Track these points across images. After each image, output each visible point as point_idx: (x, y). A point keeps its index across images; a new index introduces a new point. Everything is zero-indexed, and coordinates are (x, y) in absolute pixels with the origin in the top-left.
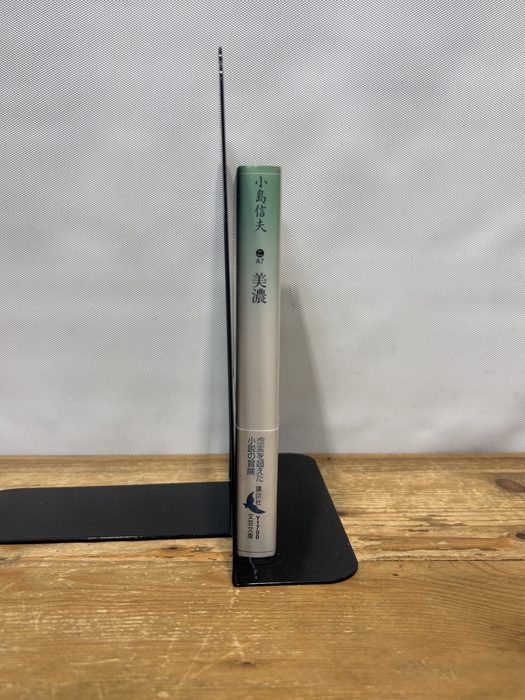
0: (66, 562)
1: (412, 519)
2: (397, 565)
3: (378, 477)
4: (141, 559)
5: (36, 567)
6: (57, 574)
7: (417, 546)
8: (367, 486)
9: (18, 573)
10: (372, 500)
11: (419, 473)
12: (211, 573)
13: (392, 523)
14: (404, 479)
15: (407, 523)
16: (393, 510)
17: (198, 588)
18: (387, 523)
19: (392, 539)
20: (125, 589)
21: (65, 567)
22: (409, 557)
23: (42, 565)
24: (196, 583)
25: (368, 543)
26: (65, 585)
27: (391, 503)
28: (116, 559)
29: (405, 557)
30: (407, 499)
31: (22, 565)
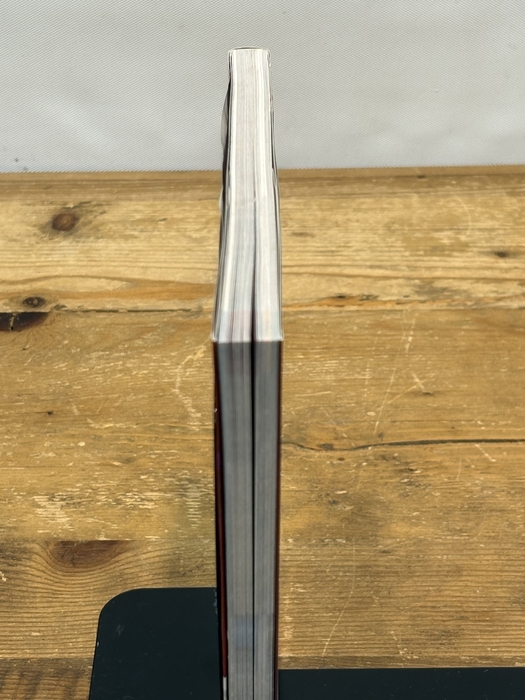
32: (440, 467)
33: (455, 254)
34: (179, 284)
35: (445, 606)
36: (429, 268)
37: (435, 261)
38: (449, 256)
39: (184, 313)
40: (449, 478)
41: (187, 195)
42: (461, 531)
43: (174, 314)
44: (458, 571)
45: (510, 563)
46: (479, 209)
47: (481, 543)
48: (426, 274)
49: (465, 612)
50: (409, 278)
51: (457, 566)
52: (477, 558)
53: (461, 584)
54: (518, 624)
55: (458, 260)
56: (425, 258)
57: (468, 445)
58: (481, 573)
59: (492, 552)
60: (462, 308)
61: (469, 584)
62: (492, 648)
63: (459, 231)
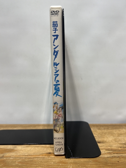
0: (18, 157)
1: (120, 144)
2: (118, 158)
3: (108, 131)
4: (40, 156)
5: (9, 159)
6: (15, 161)
7: (123, 152)
8: (105, 134)
9: (4, 161)
10: (107, 138)
11: (120, 130)
12: (62, 161)
13: (115, 145)
14: (116, 132)
15: (119, 145)
16: (114, 141)
17: (59, 166)
18: (113, 145)
19: (115, 150)
20: (37, 166)
21: (18, 159)
22: (122, 156)
23: (11, 158)
24: (58, 164)
25: (108, 152)
26: (18, 165)
27: (113, 139)
28: (33, 157)
29: (120, 156)
30: (118, 138)
31: (5, 159)
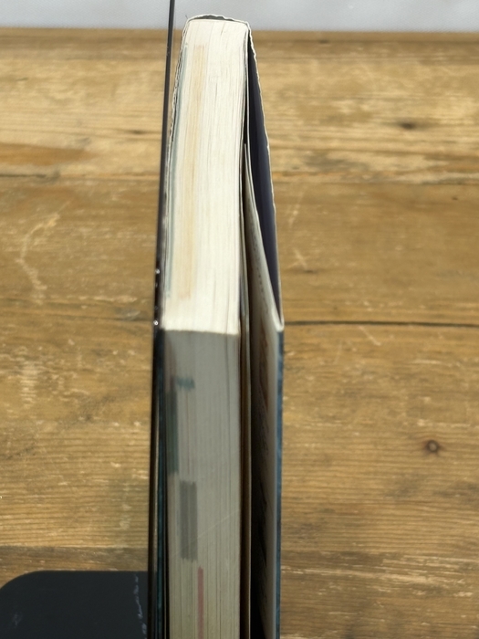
5: (83, 186)
10: (449, 107)
16: (471, 122)
18: (460, 140)
19: (460, 158)
21: (113, 186)
25: (431, 163)
27: (471, 112)
32: (317, 349)
33: (356, 125)
34: (35, 147)
35: (308, 498)
36: (324, 139)
37: (331, 131)
38: (348, 126)
39: (39, 179)
40: (326, 362)
41: (53, 53)
42: (334, 418)
43: (26, 179)
44: (327, 461)
45: (387, 453)
46: (387, 78)
47: (355, 431)
48: (320, 145)
49: (331, 504)
50: (299, 149)
51: (326, 455)
52: (351, 447)
53: (328, 474)
54: (391, 518)
55: (358, 131)
56: (320, 128)
57: (350, 327)
58: (352, 463)
59: (368, 440)
60: (357, 181)
61: (338, 474)
62: (358, 543)
63: (361, 100)
